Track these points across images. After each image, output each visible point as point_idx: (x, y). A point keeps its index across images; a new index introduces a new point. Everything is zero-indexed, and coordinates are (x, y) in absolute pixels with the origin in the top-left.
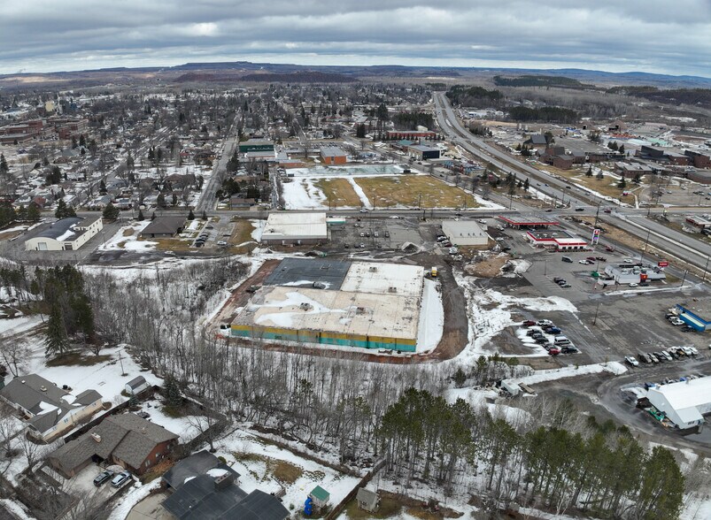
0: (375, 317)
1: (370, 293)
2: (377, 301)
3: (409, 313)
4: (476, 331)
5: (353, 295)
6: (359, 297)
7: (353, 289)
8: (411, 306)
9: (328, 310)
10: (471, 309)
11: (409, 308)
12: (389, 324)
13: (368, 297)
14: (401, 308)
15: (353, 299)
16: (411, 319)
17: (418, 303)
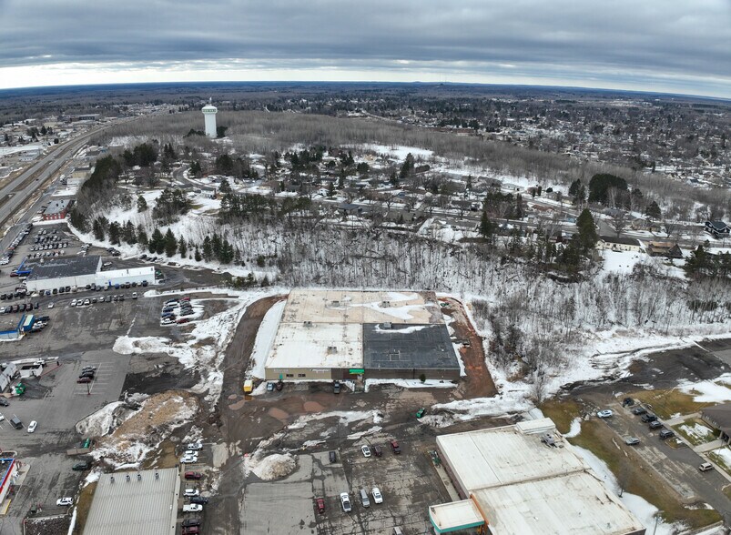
0: (323, 303)
1: (331, 323)
2: (323, 315)
3: (293, 308)
4: (235, 317)
5: (347, 320)
6: (341, 319)
7: (349, 326)
8: (290, 313)
9: (365, 305)
10: (227, 339)
11: (293, 311)
12: (310, 299)
13: (332, 320)
14: (301, 311)
15: (346, 316)
16: (292, 303)
17: (283, 316)
